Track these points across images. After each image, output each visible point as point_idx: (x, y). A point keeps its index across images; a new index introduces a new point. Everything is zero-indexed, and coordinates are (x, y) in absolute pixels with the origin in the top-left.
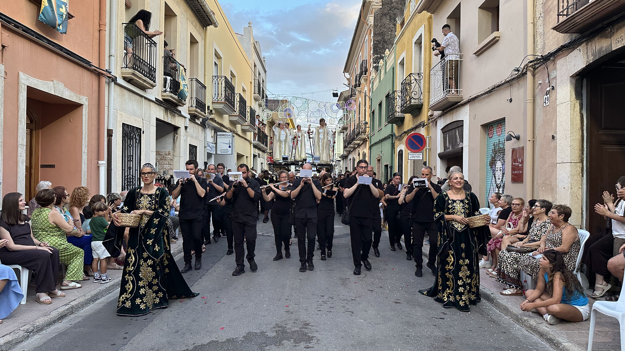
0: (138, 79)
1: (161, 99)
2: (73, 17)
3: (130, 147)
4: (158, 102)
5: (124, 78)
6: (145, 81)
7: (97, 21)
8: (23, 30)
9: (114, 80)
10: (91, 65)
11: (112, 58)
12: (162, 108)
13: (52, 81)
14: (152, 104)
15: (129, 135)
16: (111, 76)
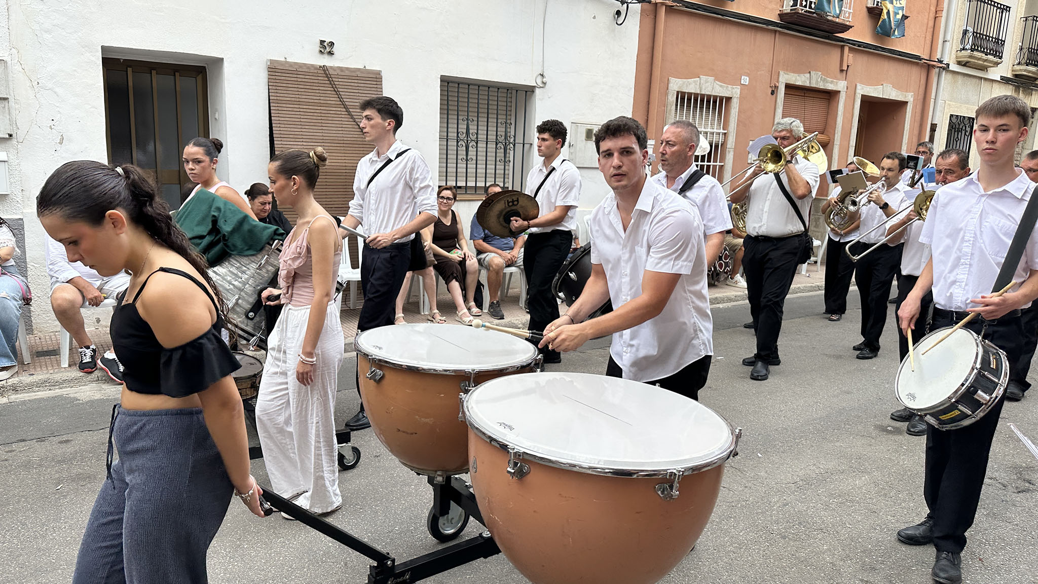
0: (976, 61)
1: (1009, 76)
2: (907, 17)
3: (957, 142)
4: (1005, 80)
5: (959, 63)
6: (986, 60)
7: (933, 9)
8: (864, 47)
9: (946, 68)
10: (921, 59)
11: (948, 44)
12: (1011, 87)
13: (882, 85)
14: (995, 85)
15: (957, 126)
16: (944, 65)
